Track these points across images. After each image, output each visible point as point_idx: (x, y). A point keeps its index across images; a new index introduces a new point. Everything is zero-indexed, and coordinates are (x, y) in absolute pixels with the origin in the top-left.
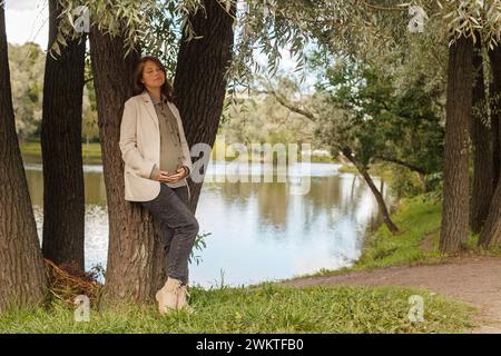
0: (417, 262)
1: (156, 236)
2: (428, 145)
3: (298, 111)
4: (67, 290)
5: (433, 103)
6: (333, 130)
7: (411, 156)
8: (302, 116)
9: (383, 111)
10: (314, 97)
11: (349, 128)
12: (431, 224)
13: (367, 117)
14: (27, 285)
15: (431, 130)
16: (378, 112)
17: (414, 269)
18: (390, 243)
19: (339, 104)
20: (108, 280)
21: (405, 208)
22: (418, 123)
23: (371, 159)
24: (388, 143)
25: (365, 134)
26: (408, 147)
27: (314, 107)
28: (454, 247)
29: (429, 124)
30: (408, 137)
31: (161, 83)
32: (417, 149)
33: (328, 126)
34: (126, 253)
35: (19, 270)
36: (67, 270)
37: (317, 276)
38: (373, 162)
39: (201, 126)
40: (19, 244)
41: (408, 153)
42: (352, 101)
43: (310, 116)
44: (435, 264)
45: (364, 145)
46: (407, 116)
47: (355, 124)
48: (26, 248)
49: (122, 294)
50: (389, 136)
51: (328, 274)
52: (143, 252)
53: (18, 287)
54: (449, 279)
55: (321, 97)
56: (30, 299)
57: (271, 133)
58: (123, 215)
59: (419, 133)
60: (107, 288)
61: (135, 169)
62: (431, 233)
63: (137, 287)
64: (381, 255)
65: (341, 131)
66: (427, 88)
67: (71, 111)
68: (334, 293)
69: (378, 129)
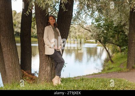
0: (120, 71)
1: (52, 64)
2: (122, 39)
3: (87, 30)
4: (28, 78)
5: (124, 28)
6: (96, 35)
7: (117, 42)
8: (88, 31)
9: (110, 30)
10: (91, 26)
11: (100, 34)
12: (123, 61)
13: (105, 31)
14: (17, 77)
15: (123, 35)
16: (109, 30)
17: (120, 73)
18: (112, 66)
19: (98, 28)
20: (39, 76)
21: (115, 56)
22: (119, 33)
23: (106, 43)
24: (111, 39)
25: (105, 36)
26: (117, 40)
27: (91, 28)
28: (131, 67)
29: (122, 33)
30: (116, 37)
31: (54, 23)
32: (119, 40)
33: (95, 34)
34: (44, 68)
35: (15, 73)
36: (27, 73)
37: (92, 75)
38: (107, 44)
39: (64, 34)
40: (15, 65)
41: (116, 41)
42: (101, 27)
43: (90, 31)
44: (125, 72)
45: (104, 39)
46: (116, 31)
47: (102, 33)
48: (17, 66)
49: (43, 80)
50: (111, 37)
51: (96, 74)
52: (49, 68)
53: (14, 77)
54: (130, 76)
55: (93, 26)
56: (18, 80)
57: (78, 35)
58: (44, 58)
59: (119, 36)
60: (39, 78)
61: (48, 45)
62: (123, 63)
63: (47, 78)
64: (109, 69)
65: (98, 35)
66: (122, 24)
67: (28, 30)
68: (100, 80)
69: (108, 35)
